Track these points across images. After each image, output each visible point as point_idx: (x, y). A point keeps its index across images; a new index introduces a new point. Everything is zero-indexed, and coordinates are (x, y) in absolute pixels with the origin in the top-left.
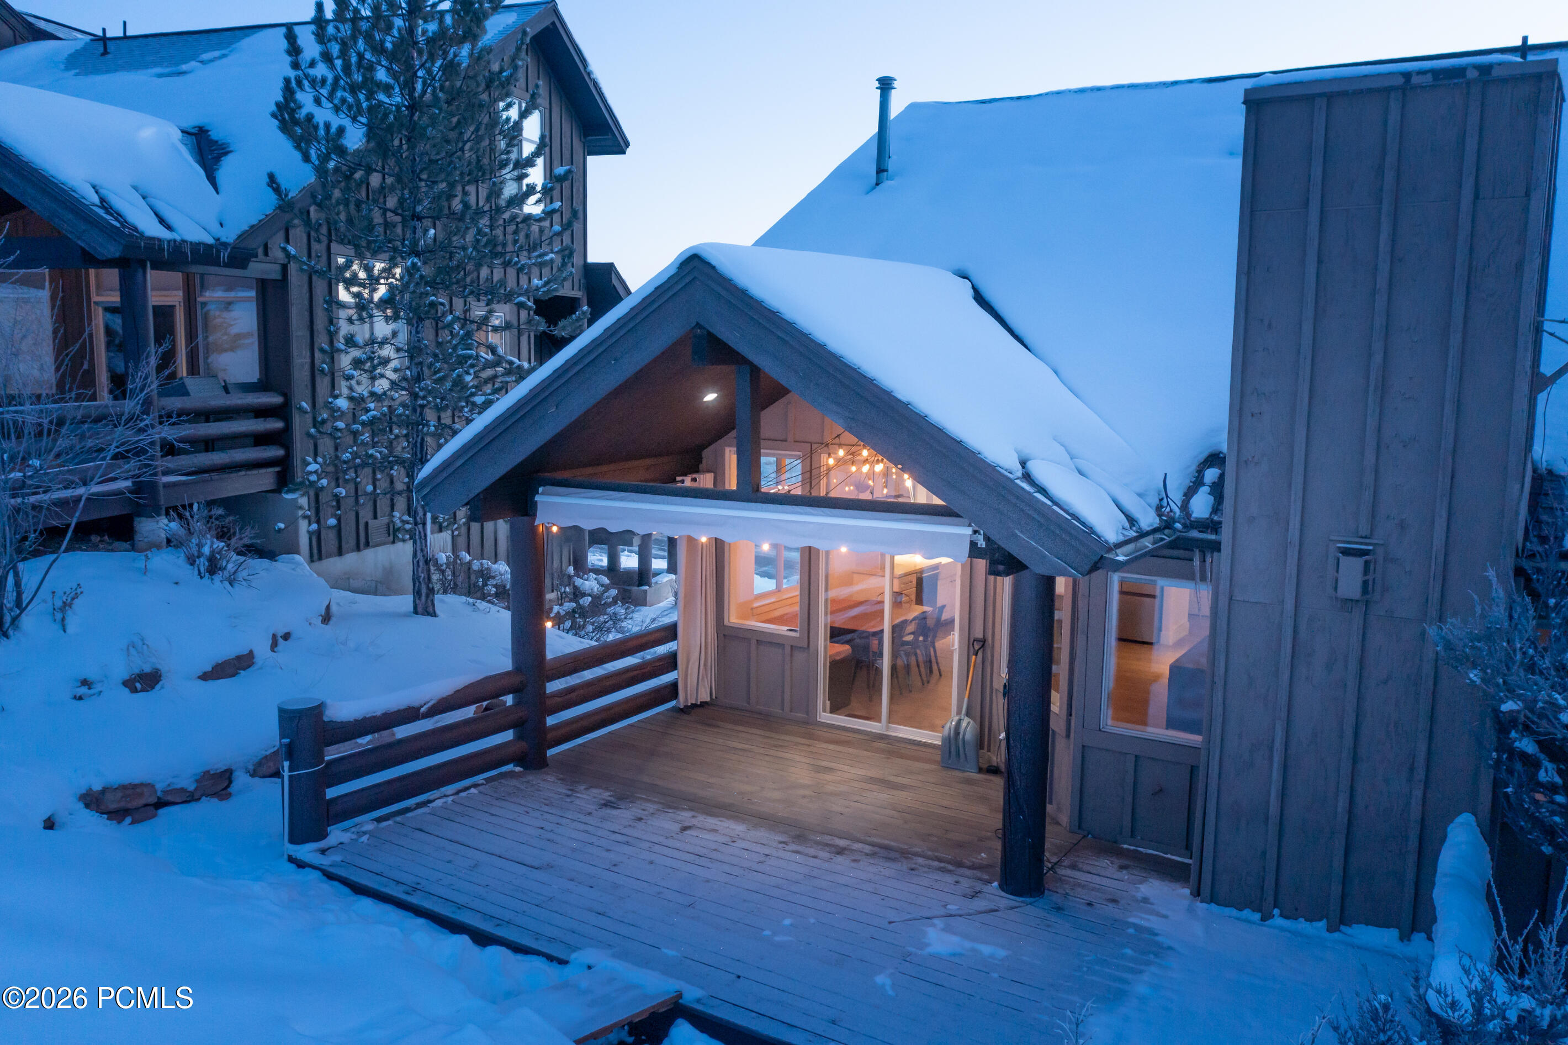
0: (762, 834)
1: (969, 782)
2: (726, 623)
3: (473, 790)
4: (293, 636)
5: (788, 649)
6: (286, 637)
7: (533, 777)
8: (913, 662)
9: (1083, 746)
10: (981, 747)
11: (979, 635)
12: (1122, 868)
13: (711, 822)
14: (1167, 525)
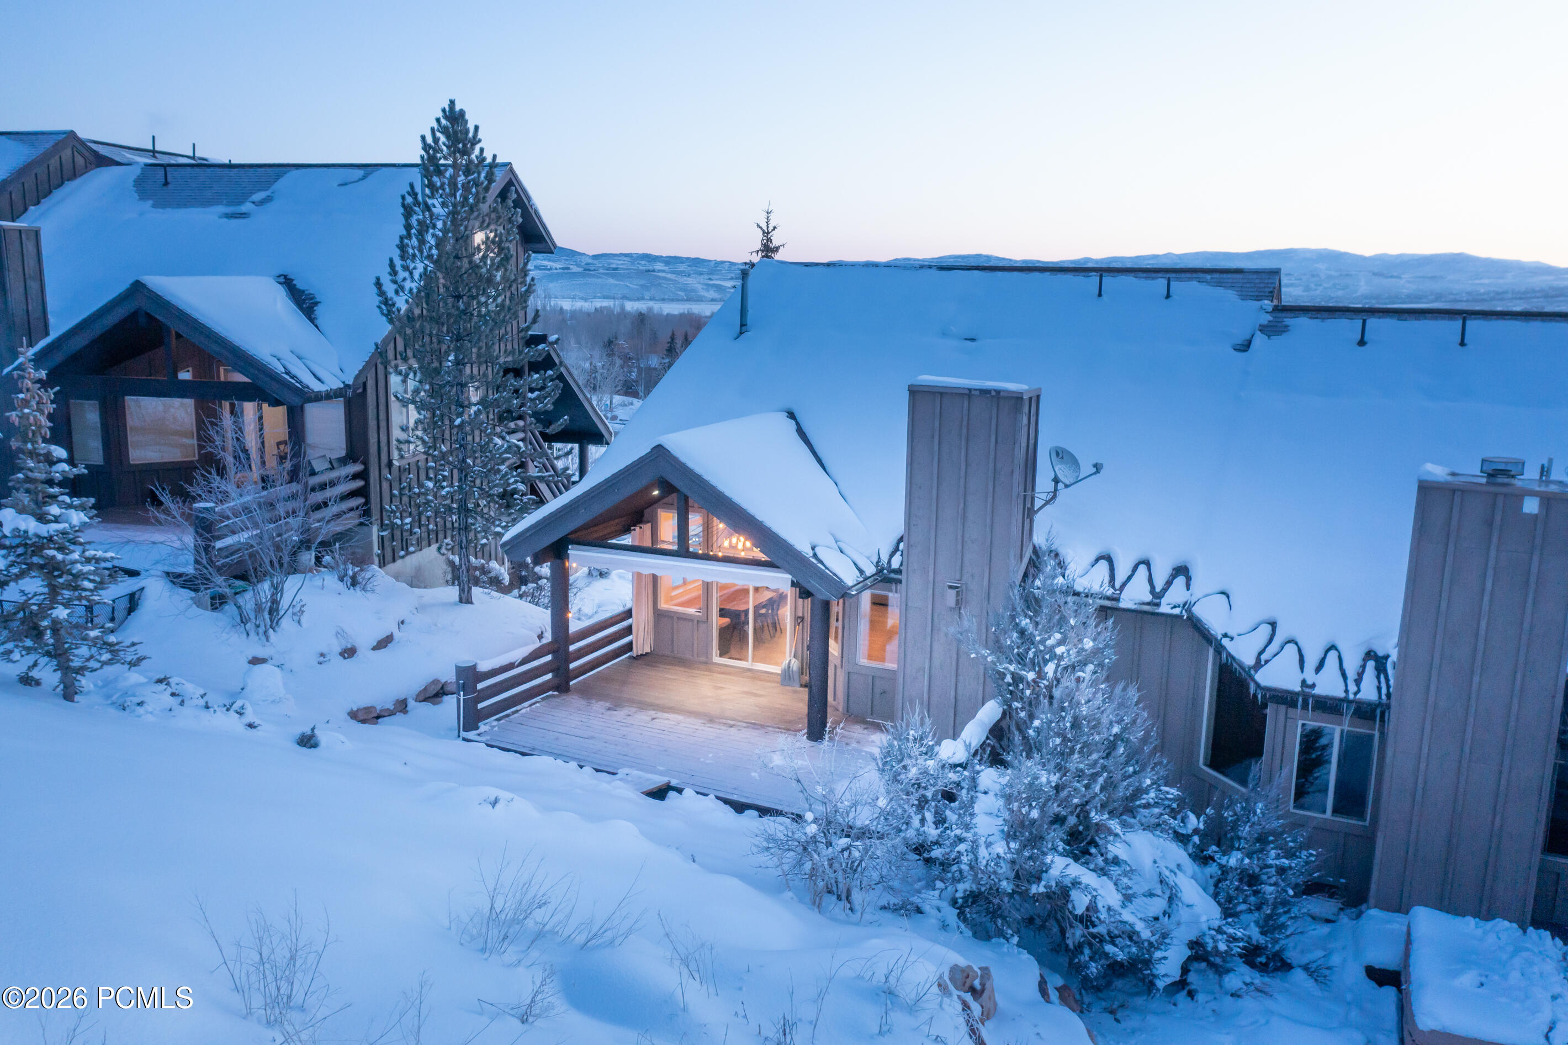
0: (692, 720)
1: (795, 692)
2: (659, 607)
3: (538, 705)
4: (406, 622)
5: (695, 622)
6: (403, 622)
7: (564, 697)
8: (766, 624)
9: (849, 673)
10: (802, 674)
11: (800, 614)
12: (865, 729)
13: (666, 715)
14: (880, 571)
